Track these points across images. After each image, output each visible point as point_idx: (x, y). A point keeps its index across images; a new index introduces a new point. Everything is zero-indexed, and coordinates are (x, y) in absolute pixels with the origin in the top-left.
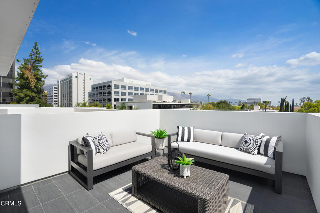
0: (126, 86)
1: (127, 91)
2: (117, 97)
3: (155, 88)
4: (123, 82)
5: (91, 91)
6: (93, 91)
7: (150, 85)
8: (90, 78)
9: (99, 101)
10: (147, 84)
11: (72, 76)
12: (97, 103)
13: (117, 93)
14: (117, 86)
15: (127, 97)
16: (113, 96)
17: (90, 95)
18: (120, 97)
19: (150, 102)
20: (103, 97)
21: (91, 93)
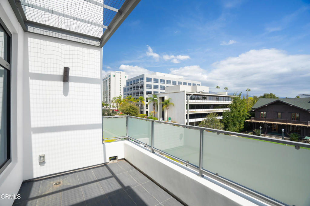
0: (158, 79)
1: (159, 84)
2: (149, 90)
3: (187, 82)
4: (155, 76)
5: (125, 86)
6: (127, 86)
7: (182, 79)
8: (126, 77)
9: (132, 95)
10: (179, 78)
11: (110, 75)
12: (131, 96)
13: (149, 86)
14: (149, 80)
15: (159, 90)
16: (146, 90)
17: (125, 90)
18: (152, 90)
19: (184, 92)
20: (136, 91)
21: (125, 88)
